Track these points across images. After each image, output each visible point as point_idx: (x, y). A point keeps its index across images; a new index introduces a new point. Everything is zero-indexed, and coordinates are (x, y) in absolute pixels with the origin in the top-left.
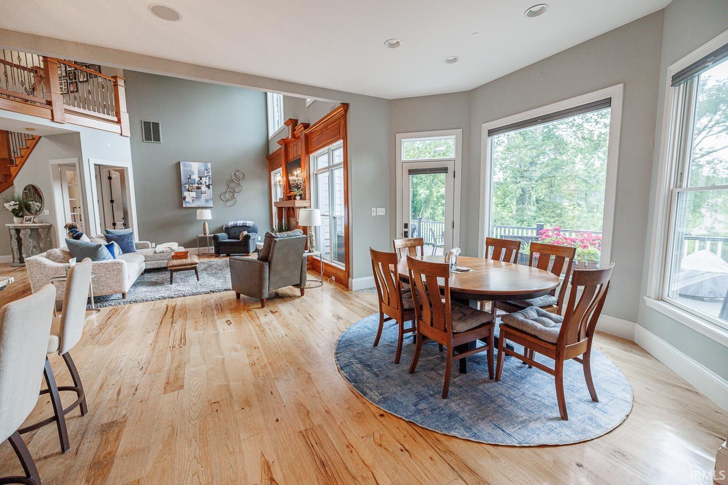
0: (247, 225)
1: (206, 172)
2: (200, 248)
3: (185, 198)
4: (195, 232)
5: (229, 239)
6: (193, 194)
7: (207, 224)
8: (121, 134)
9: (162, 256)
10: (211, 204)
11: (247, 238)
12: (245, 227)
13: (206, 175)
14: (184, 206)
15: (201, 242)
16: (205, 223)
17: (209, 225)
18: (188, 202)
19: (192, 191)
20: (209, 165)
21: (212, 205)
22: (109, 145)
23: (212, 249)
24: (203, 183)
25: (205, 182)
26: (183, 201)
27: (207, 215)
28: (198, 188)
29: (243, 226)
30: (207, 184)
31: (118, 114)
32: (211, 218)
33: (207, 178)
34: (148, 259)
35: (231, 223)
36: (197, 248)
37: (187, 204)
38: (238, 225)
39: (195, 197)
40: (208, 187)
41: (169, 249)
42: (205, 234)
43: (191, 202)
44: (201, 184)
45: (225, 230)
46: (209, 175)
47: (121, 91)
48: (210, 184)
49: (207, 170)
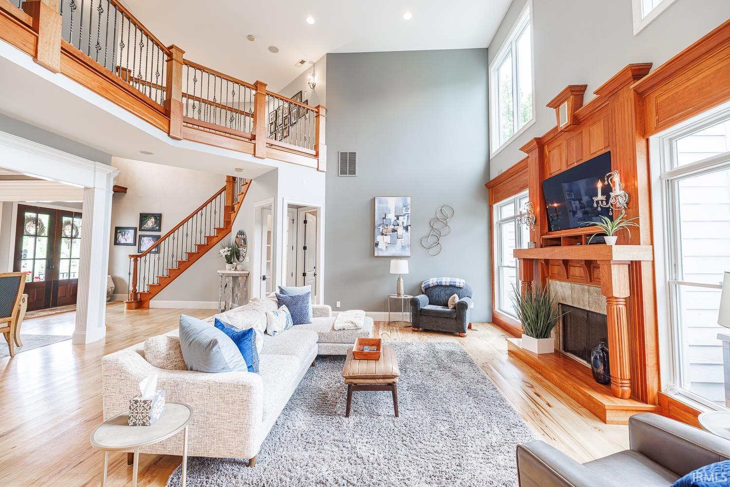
0: (457, 284)
1: (404, 208)
2: (391, 313)
3: (377, 244)
4: (386, 290)
5: (430, 304)
6: (387, 239)
7: (402, 280)
8: (318, 169)
9: (342, 336)
10: (407, 253)
11: (462, 307)
12: (453, 288)
13: (404, 212)
14: (376, 254)
15: (394, 305)
16: (399, 279)
17: (404, 281)
18: (381, 250)
19: (386, 235)
20: (409, 200)
21: (409, 255)
22: (304, 182)
23: (406, 316)
24: (400, 224)
25: (403, 223)
26: (375, 248)
27: (401, 268)
28: (394, 231)
29: (451, 286)
30: (405, 225)
31: (316, 147)
32: (408, 273)
33: (406, 217)
34: (323, 339)
35: (433, 281)
36: (388, 313)
37: (379, 252)
38: (444, 284)
39: (389, 243)
40: (406, 228)
41: (351, 325)
42: (399, 294)
43: (384, 248)
44: (398, 225)
45: (425, 290)
46: (408, 213)
47: (322, 121)
48: (408, 225)
49: (406, 207)
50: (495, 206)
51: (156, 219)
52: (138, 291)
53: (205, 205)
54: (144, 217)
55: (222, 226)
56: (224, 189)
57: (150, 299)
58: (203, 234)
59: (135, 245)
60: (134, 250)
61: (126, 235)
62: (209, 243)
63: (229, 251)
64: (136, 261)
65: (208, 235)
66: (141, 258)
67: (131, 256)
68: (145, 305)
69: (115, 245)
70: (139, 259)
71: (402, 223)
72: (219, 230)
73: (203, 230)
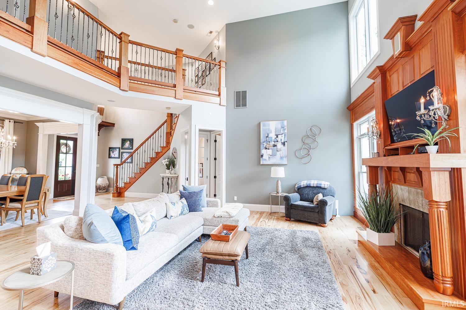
0: (323, 186)
1: (282, 129)
2: (272, 206)
3: (262, 156)
4: (268, 189)
5: (301, 200)
6: (270, 152)
7: (280, 182)
8: (220, 104)
9: (220, 221)
10: (285, 162)
11: (323, 203)
12: (319, 189)
13: (282, 132)
14: (261, 163)
15: (273, 200)
16: (278, 182)
17: (281, 183)
18: (265, 160)
19: (268, 149)
20: (285, 122)
21: (286, 163)
22: (210, 113)
23: (282, 209)
24: (279, 140)
26: (261, 159)
27: (280, 173)
28: (275, 146)
29: (317, 187)
30: (283, 141)
31: (219, 90)
32: (284, 176)
33: (283, 135)
34: (207, 223)
35: (304, 183)
36: (270, 206)
37: (264, 161)
38: (312, 185)
39: (271, 154)
40: (284, 144)
41: (226, 214)
42: (278, 193)
43: (267, 159)
44: (278, 141)
45: (298, 189)
46: (285, 132)
47: (223, 71)
48: (285, 141)
49: (283, 128)
50: (355, 124)
52: (118, 186)
53: (155, 132)
55: (165, 145)
56: (166, 121)
57: (125, 191)
58: (154, 151)
59: (119, 158)
60: (118, 161)
62: (157, 156)
63: (168, 161)
64: (117, 168)
65: (156, 151)
66: (120, 166)
67: (115, 165)
68: (122, 195)
69: (109, 158)
70: (119, 166)
71: (280, 140)
72: (163, 148)
73: (154, 148)
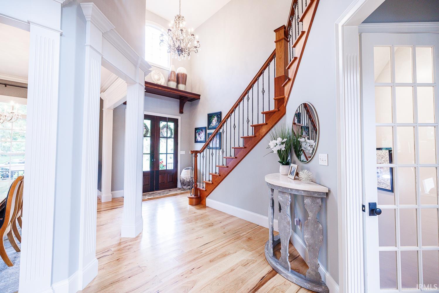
51: (218, 117)
52: (198, 187)
53: (251, 86)
54: (210, 117)
55: (272, 108)
56: (273, 56)
57: (207, 197)
58: (250, 124)
61: (200, 134)
62: (257, 135)
63: (283, 143)
65: (255, 123)
66: (200, 153)
67: (192, 152)
68: (203, 202)
72: (268, 115)
73: (250, 119)
